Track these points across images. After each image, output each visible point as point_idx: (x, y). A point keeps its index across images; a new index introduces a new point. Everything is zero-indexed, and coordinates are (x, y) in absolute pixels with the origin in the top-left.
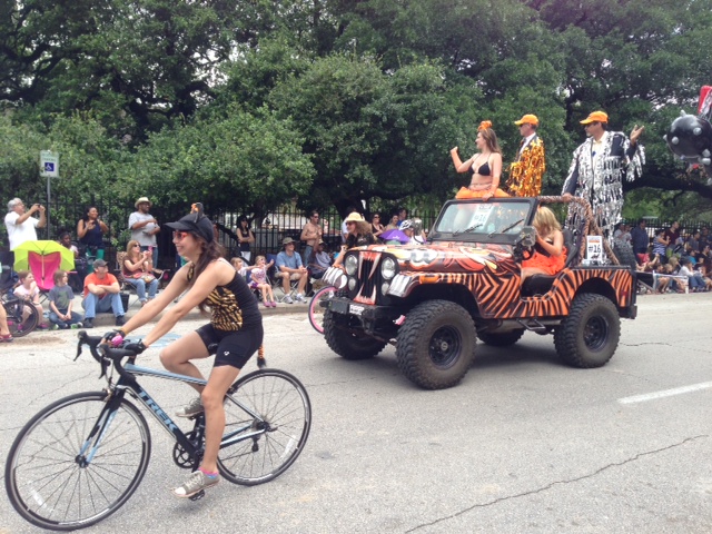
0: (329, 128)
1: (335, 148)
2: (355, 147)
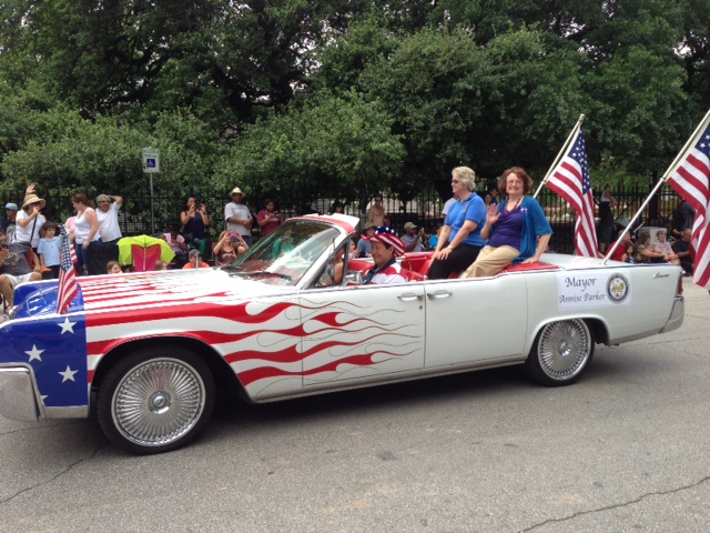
0: (420, 107)
1: (426, 128)
2: (448, 124)
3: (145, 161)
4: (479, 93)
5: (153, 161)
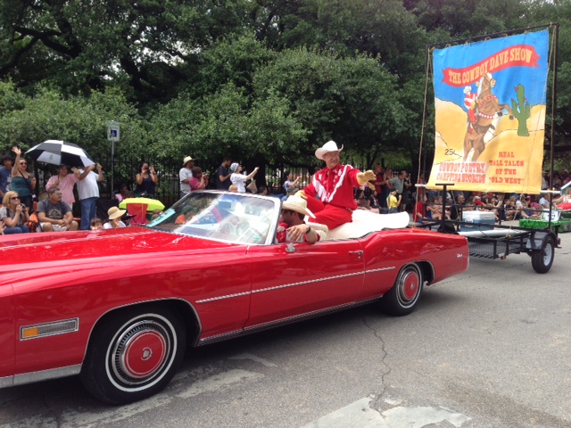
3: (109, 131)
4: (343, 98)
5: (115, 132)
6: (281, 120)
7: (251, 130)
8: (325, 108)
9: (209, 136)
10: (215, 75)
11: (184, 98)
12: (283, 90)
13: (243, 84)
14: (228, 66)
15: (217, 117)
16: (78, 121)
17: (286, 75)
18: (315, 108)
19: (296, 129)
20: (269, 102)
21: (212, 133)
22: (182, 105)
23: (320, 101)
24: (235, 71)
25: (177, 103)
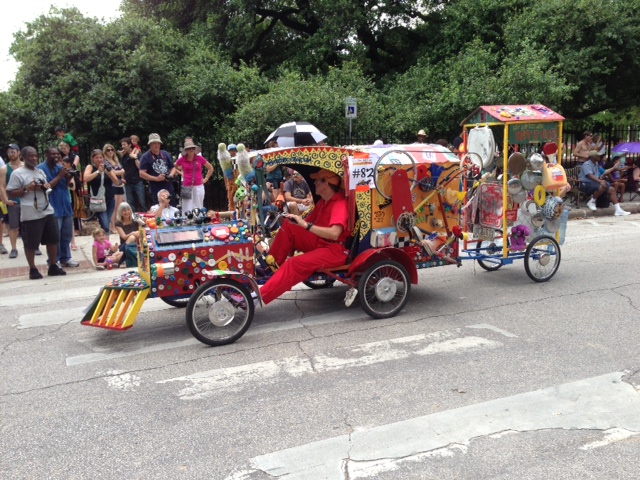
3: (347, 108)
4: (621, 42)
5: (353, 108)
6: (538, 77)
7: (501, 92)
8: (596, 57)
9: (451, 104)
10: (459, 33)
11: (423, 64)
12: (541, 40)
13: (493, 38)
14: (475, 21)
15: (461, 82)
16: (318, 100)
17: (545, 21)
18: (583, 57)
19: (557, 85)
20: (524, 57)
21: (454, 101)
22: (421, 73)
23: (589, 49)
24: (483, 24)
25: (416, 70)
